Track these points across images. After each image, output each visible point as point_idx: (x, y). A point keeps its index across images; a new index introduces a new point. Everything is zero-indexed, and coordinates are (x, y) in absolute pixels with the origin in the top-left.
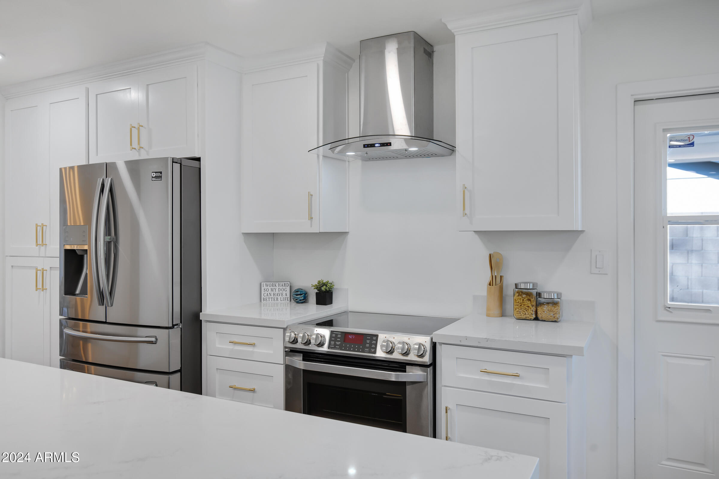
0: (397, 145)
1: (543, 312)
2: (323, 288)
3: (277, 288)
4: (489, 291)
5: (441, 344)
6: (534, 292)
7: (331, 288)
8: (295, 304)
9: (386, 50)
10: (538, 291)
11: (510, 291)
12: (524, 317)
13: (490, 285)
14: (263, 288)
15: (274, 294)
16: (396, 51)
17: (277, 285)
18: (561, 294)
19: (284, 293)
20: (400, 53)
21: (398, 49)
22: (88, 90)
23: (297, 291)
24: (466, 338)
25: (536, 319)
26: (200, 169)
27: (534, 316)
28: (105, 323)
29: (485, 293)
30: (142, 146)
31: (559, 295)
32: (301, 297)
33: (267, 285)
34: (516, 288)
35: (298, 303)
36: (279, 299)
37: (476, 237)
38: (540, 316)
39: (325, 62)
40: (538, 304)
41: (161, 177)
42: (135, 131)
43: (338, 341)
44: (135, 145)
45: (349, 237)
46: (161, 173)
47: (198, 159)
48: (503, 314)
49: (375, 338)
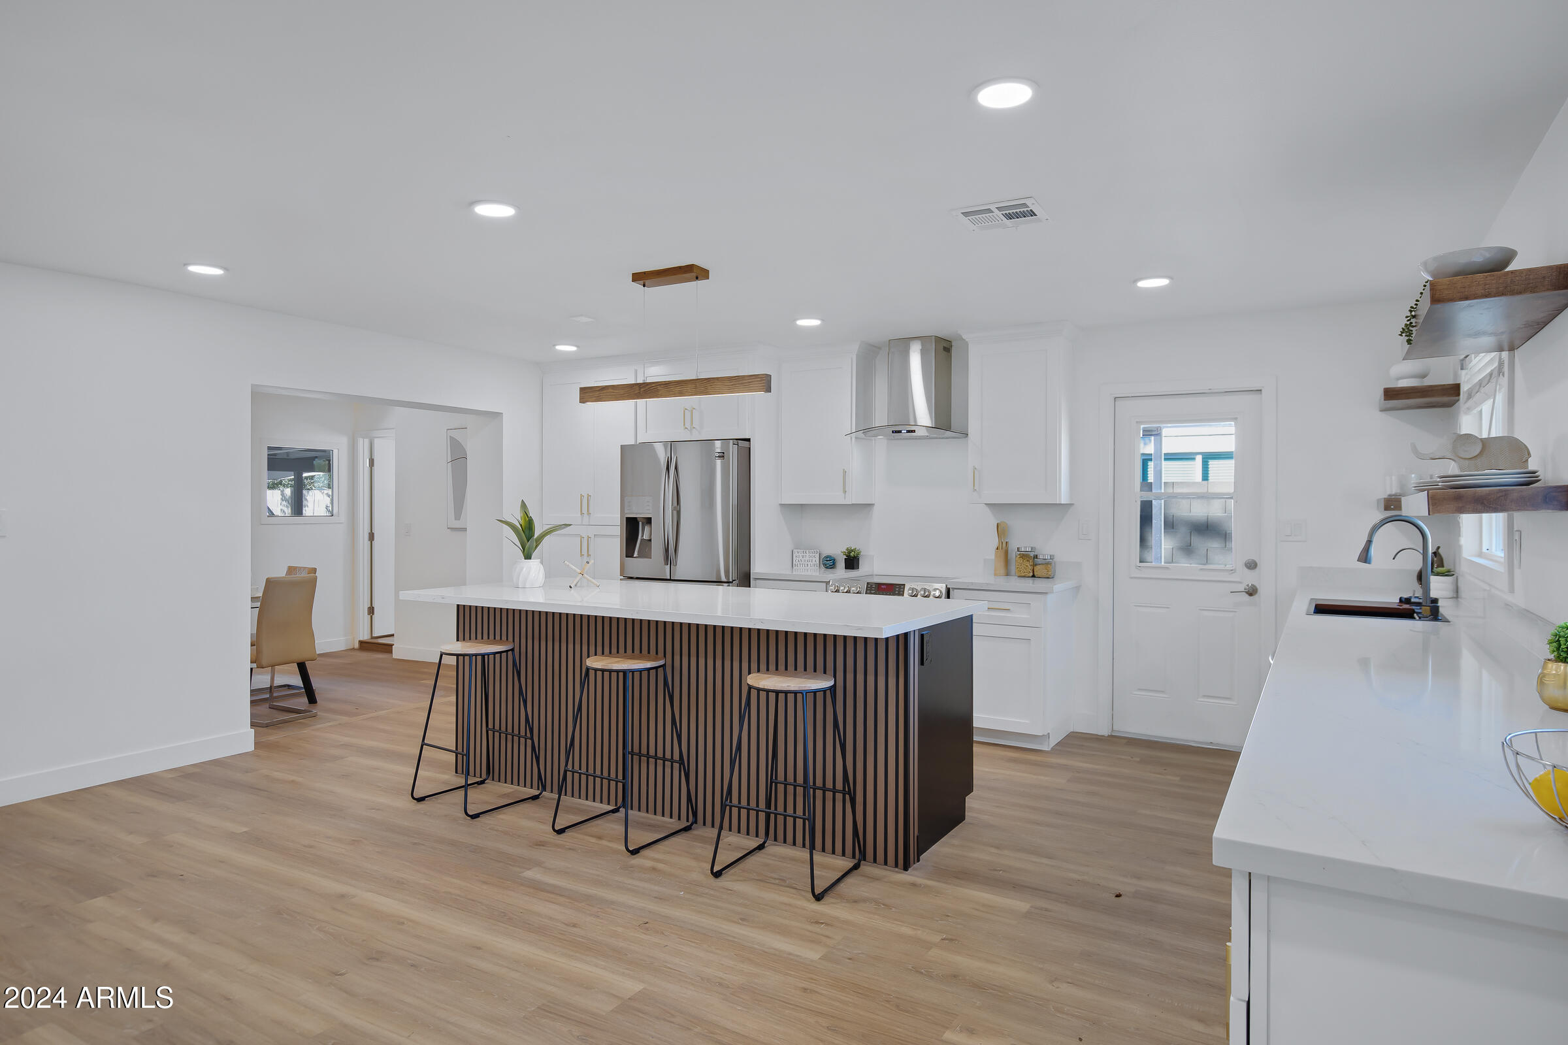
0: (921, 432)
1: (1039, 570)
2: (852, 554)
3: (808, 555)
4: (996, 556)
5: (954, 589)
6: (1032, 554)
7: (858, 554)
8: (824, 569)
9: (911, 351)
10: (1036, 554)
11: (1013, 554)
12: (1023, 575)
13: (997, 549)
14: (794, 556)
15: (805, 561)
16: (920, 351)
17: (807, 552)
18: (1053, 556)
19: (814, 559)
20: (923, 353)
21: (921, 350)
22: (636, 371)
23: (827, 557)
24: (972, 583)
25: (1033, 576)
26: (750, 448)
27: (1031, 574)
28: (670, 580)
29: (993, 557)
30: (694, 426)
31: (1052, 557)
32: (830, 563)
33: (798, 552)
34: (1018, 551)
35: (827, 568)
36: (809, 565)
37: (987, 509)
38: (1036, 574)
39: (857, 356)
40: (1035, 565)
41: (723, 456)
42: (688, 414)
43: (873, 590)
44: (688, 425)
45: (875, 507)
46: (723, 453)
47: (748, 440)
48: (1008, 574)
49: (902, 587)
